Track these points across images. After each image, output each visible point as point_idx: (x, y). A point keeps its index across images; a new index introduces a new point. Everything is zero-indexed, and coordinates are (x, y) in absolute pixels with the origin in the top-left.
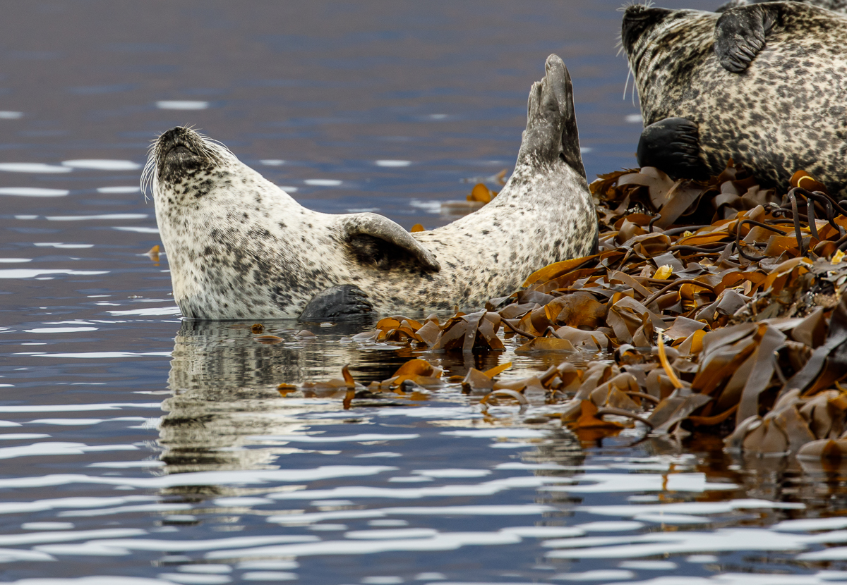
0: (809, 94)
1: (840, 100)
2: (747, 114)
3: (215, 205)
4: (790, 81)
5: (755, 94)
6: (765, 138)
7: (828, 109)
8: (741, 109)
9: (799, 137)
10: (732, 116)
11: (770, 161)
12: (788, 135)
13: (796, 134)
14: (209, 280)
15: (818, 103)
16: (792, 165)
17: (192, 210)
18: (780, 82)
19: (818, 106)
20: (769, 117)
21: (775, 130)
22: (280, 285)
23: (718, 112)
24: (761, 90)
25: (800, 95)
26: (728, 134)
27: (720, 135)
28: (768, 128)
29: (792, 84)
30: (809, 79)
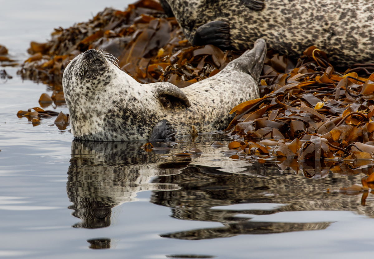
0: (300, 11)
1: (319, 12)
2: (265, 25)
3: (113, 88)
4: (287, 6)
5: (269, 15)
6: (278, 36)
7: (314, 17)
8: (261, 23)
9: (300, 34)
10: (256, 26)
11: (282, 46)
12: (293, 33)
13: (298, 32)
14: (108, 125)
15: (307, 15)
16: (298, 48)
17: (102, 92)
18: (282, 8)
19: (307, 16)
20: (279, 25)
21: (284, 31)
22: (141, 124)
23: (246, 25)
24: (272, 13)
25: (295, 12)
26: (253, 35)
27: (248, 35)
28: (279, 30)
29: (289, 7)
30: (297, 3)
